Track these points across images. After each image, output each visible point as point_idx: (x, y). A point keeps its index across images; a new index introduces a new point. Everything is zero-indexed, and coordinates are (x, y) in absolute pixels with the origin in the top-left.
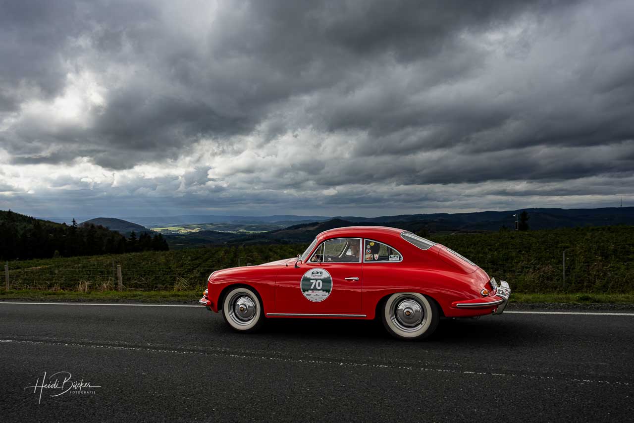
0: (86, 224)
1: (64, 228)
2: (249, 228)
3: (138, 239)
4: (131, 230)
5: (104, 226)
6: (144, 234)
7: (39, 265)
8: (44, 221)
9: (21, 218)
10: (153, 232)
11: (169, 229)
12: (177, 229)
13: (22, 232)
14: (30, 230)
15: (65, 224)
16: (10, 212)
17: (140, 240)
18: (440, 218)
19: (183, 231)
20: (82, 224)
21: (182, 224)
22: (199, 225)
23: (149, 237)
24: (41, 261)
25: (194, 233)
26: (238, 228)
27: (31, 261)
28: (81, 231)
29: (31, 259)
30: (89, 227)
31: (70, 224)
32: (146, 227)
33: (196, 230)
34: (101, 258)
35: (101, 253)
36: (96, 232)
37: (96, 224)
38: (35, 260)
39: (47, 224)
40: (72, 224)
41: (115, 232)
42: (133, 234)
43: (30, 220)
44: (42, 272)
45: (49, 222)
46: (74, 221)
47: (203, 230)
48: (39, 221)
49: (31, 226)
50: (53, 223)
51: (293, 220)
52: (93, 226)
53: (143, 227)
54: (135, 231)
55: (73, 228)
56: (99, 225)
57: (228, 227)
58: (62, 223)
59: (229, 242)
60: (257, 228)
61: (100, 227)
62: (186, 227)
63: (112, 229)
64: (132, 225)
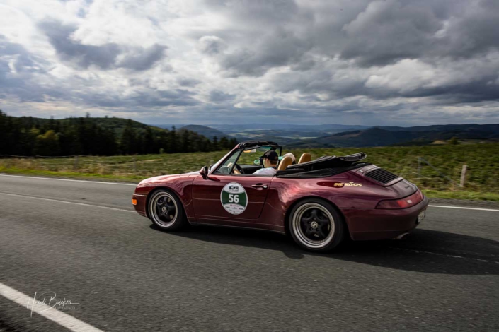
0: (182, 130)
1: (166, 132)
2: (303, 135)
3: (219, 140)
4: (213, 135)
5: (194, 131)
6: (224, 137)
7: (152, 159)
10: (229, 136)
11: (241, 134)
12: (247, 134)
13: (138, 135)
14: (143, 134)
15: (167, 129)
17: (221, 142)
18: (471, 128)
19: (251, 136)
20: (178, 129)
21: (250, 130)
22: (263, 132)
23: (227, 140)
24: (153, 156)
25: (259, 138)
26: (294, 135)
27: (146, 156)
28: (179, 135)
29: (146, 154)
30: (184, 132)
31: (171, 129)
32: (224, 132)
33: (261, 135)
34: (195, 155)
35: (193, 151)
36: (189, 136)
37: (189, 130)
38: (148, 155)
41: (203, 137)
42: (215, 138)
43: (143, 126)
44: (155, 164)
45: (156, 127)
46: (174, 127)
47: (267, 135)
48: (150, 127)
49: (144, 131)
51: (339, 128)
52: (186, 131)
53: (222, 132)
54: (217, 136)
55: (173, 133)
58: (164, 128)
59: (287, 145)
61: (192, 132)
62: (253, 133)
63: (199, 134)
64: (214, 131)
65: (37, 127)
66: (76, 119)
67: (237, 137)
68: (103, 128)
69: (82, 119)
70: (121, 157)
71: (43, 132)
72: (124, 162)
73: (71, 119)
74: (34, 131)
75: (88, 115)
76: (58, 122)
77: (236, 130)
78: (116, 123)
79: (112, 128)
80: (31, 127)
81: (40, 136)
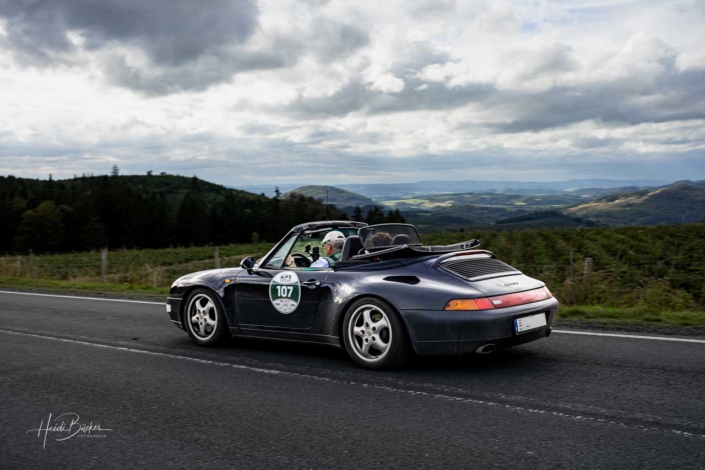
0: (293, 195)
1: (264, 200)
4: (353, 204)
5: (316, 197)
6: (373, 209)
8: (236, 191)
9: (207, 187)
10: (382, 207)
11: (408, 201)
12: (419, 201)
13: (210, 206)
15: (263, 195)
16: (195, 179)
19: (428, 205)
20: (286, 195)
21: (425, 194)
22: (451, 197)
23: (381, 214)
24: (244, 247)
25: (444, 208)
26: (513, 201)
27: (228, 248)
28: (286, 205)
29: (227, 244)
30: (296, 199)
31: (271, 195)
32: (374, 200)
33: (447, 204)
36: (307, 206)
37: (303, 193)
38: (232, 246)
39: (241, 195)
40: (274, 195)
41: (332, 206)
42: (358, 210)
43: (218, 189)
45: (242, 192)
46: (277, 191)
47: (459, 204)
48: (231, 191)
49: (221, 198)
50: (248, 193)
51: (605, 187)
52: (302, 198)
53: (370, 200)
54: (361, 206)
55: (275, 199)
56: (309, 195)
57: (495, 199)
58: (259, 193)
60: (545, 200)
61: (311, 199)
62: (432, 199)
63: (325, 203)
64: (353, 197)
65: (24, 195)
66: (93, 178)
67: (401, 209)
68: (145, 196)
69: (105, 178)
70: (181, 250)
71: (33, 205)
72: (187, 261)
73: (84, 179)
74: (19, 202)
75: (115, 169)
76: (61, 184)
77: (399, 195)
78: (166, 184)
79: (162, 194)
80: (12, 196)
81: (30, 212)
